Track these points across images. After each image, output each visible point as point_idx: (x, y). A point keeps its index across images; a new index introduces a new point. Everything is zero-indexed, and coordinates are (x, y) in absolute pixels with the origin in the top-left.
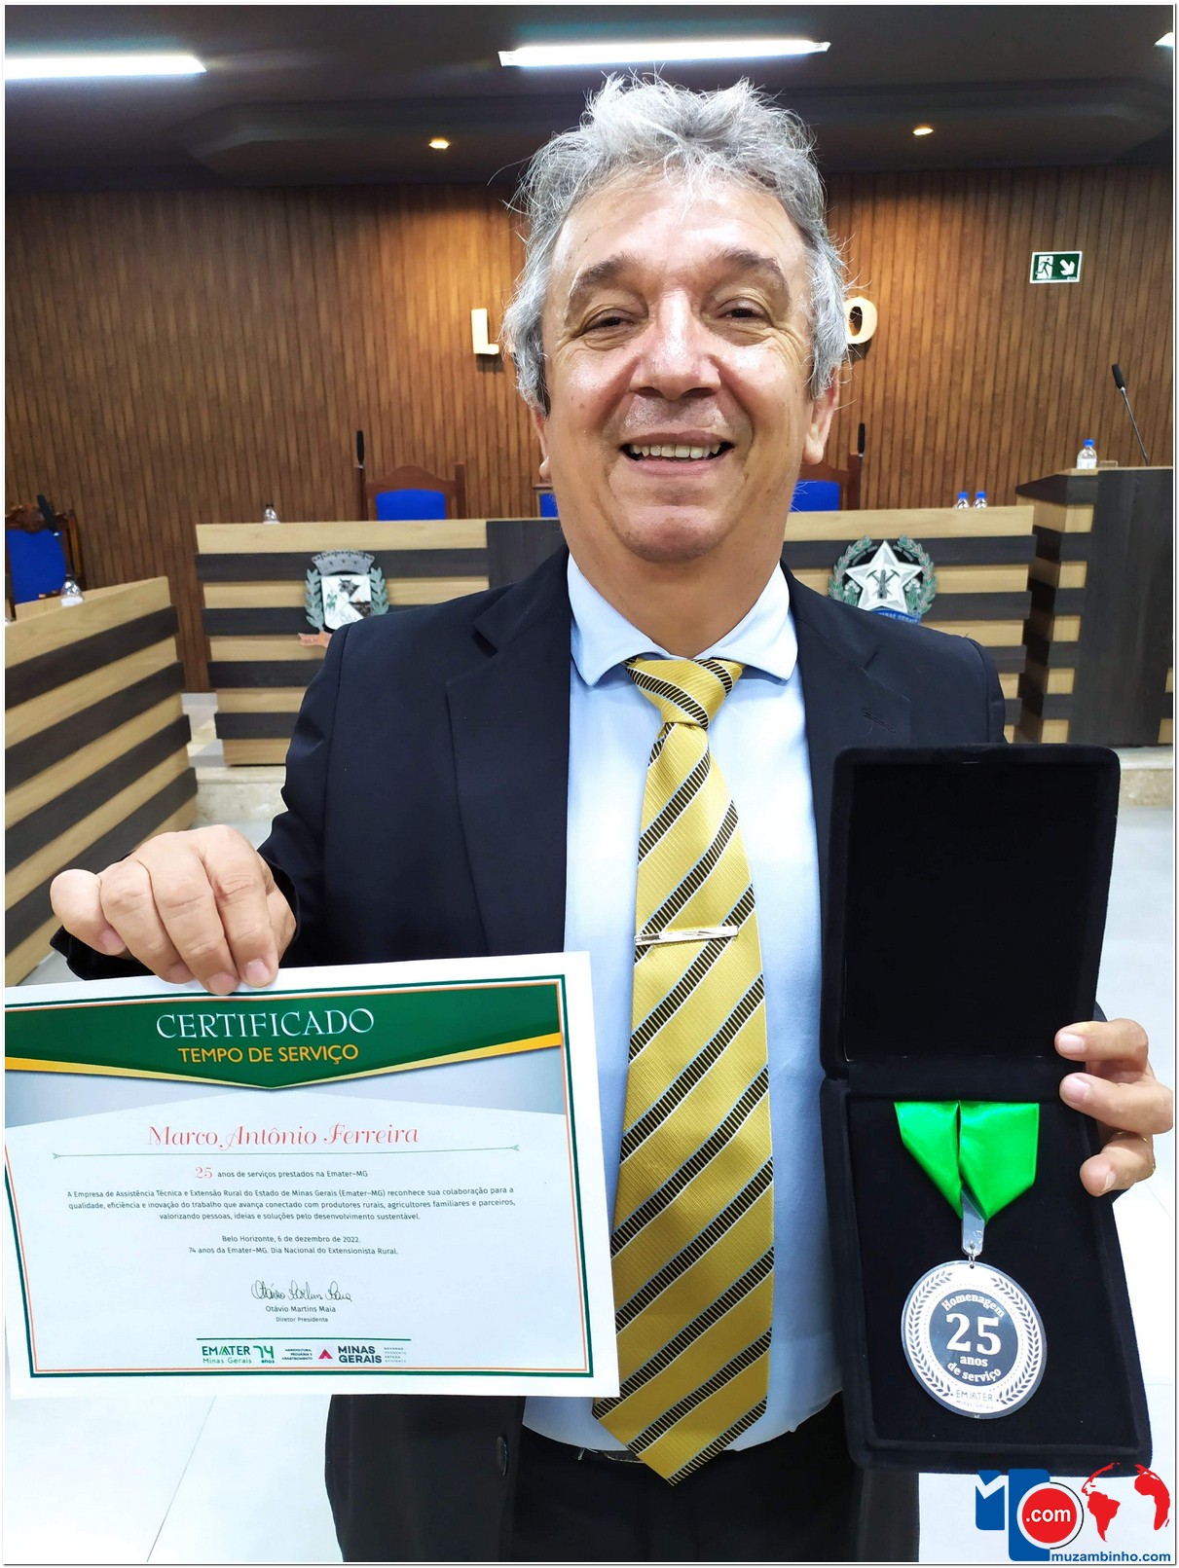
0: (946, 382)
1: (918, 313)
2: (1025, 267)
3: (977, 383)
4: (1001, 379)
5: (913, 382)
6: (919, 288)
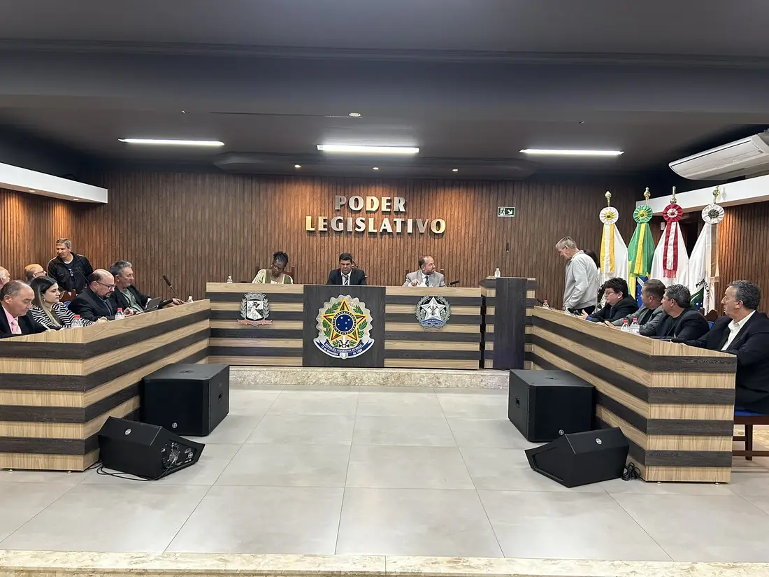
0: (470, 247)
1: (460, 224)
2: (497, 211)
3: (481, 248)
4: (489, 247)
5: (459, 246)
6: (460, 216)
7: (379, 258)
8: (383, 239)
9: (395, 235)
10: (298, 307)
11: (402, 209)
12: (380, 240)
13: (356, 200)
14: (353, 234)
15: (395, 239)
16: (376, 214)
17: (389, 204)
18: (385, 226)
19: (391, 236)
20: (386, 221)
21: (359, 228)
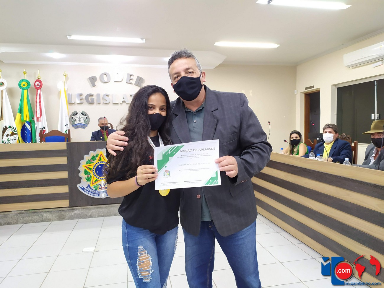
10: (63, 160)
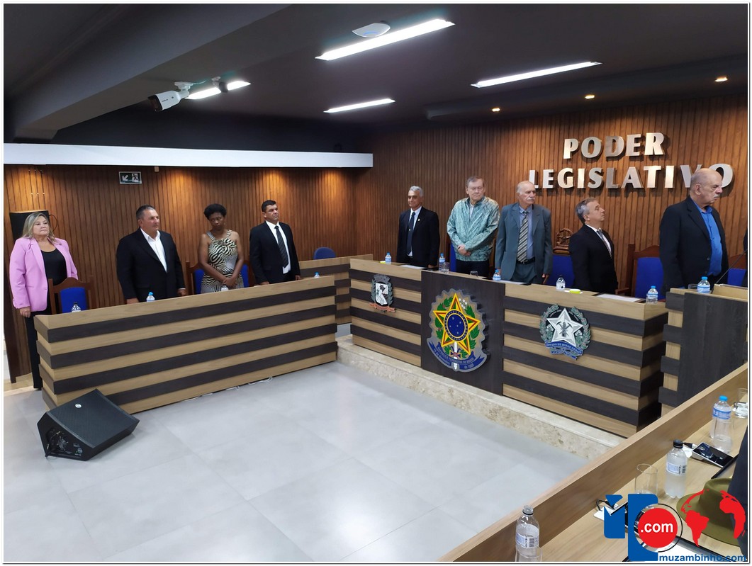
7: (622, 225)
8: (629, 198)
9: (647, 192)
11: (659, 152)
12: (624, 198)
13: (592, 142)
14: (587, 191)
15: (647, 198)
16: (621, 160)
17: (638, 145)
18: (630, 178)
19: (641, 193)
20: (632, 171)
21: (594, 183)
